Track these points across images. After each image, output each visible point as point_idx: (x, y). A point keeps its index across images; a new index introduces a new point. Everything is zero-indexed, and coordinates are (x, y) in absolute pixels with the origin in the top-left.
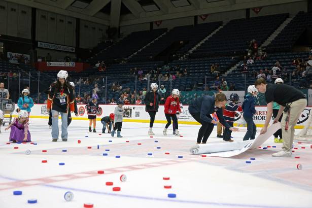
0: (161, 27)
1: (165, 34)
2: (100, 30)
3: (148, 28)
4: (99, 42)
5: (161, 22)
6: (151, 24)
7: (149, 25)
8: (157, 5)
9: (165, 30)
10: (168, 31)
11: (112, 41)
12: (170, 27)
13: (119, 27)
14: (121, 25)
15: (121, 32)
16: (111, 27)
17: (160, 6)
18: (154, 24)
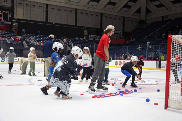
0: (168, 18)
1: (170, 22)
2: (135, 22)
3: (161, 19)
4: (135, 28)
5: (168, 16)
6: (163, 17)
7: (161, 18)
8: (166, 7)
9: (170, 20)
10: (172, 20)
11: (141, 27)
12: (173, 19)
13: (146, 20)
14: (147, 19)
15: (147, 22)
16: (141, 20)
17: (167, 8)
18: (164, 17)
